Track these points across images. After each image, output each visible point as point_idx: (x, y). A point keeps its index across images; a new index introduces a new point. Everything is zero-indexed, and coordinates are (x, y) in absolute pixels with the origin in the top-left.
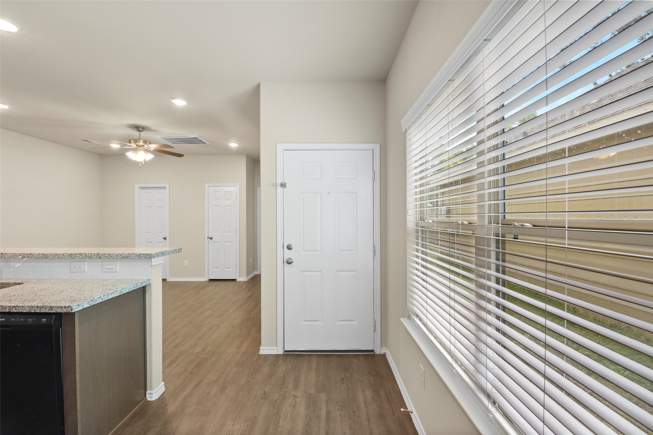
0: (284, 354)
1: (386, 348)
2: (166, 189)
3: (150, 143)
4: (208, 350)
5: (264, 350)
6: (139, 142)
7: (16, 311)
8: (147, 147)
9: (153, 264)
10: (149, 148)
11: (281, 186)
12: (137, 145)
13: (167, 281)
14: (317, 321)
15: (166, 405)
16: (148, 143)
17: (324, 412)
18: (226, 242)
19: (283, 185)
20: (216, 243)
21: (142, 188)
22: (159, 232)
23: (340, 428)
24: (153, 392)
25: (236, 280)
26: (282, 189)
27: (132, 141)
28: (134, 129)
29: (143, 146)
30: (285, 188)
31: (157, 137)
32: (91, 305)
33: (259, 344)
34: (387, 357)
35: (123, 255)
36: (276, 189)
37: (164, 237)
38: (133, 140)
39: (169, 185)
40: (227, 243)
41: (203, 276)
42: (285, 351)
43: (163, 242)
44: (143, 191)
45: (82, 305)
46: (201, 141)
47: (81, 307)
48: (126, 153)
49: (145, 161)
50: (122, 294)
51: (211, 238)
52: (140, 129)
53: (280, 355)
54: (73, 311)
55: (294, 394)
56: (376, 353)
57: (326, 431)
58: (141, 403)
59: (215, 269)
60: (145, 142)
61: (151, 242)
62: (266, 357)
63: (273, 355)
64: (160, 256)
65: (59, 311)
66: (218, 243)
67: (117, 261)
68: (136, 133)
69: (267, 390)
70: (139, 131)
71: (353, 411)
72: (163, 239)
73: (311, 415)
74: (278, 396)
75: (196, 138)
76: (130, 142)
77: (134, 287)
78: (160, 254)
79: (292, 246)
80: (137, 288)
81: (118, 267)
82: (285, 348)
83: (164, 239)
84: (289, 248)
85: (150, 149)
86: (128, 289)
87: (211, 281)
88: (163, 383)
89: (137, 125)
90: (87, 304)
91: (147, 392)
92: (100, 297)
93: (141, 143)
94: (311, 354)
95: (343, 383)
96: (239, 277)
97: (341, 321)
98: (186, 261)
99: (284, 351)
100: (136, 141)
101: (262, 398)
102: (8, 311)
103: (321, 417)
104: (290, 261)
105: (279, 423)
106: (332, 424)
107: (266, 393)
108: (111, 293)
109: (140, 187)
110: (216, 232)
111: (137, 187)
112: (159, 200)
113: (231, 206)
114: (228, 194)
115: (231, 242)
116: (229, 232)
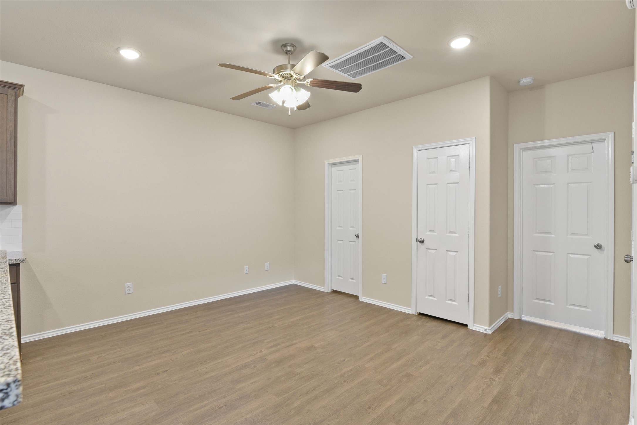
2: (358, 163)
13: (359, 300)
18: (448, 251)
20: (429, 251)
21: (333, 165)
22: (351, 227)
25: (467, 326)
27: (276, 69)
37: (356, 233)
38: (278, 67)
39: (362, 156)
40: (450, 253)
41: (410, 306)
43: (355, 242)
44: (335, 169)
48: (270, 95)
51: (422, 242)
52: (289, 48)
59: (428, 297)
61: (343, 241)
66: (433, 251)
70: (287, 51)
75: (383, 45)
83: (356, 237)
87: (420, 316)
96: (474, 324)
98: (384, 275)
100: (282, 69)
109: (330, 164)
110: (430, 231)
111: (326, 164)
112: (351, 180)
113: (458, 183)
114: (453, 160)
115: (457, 252)
116: (454, 232)
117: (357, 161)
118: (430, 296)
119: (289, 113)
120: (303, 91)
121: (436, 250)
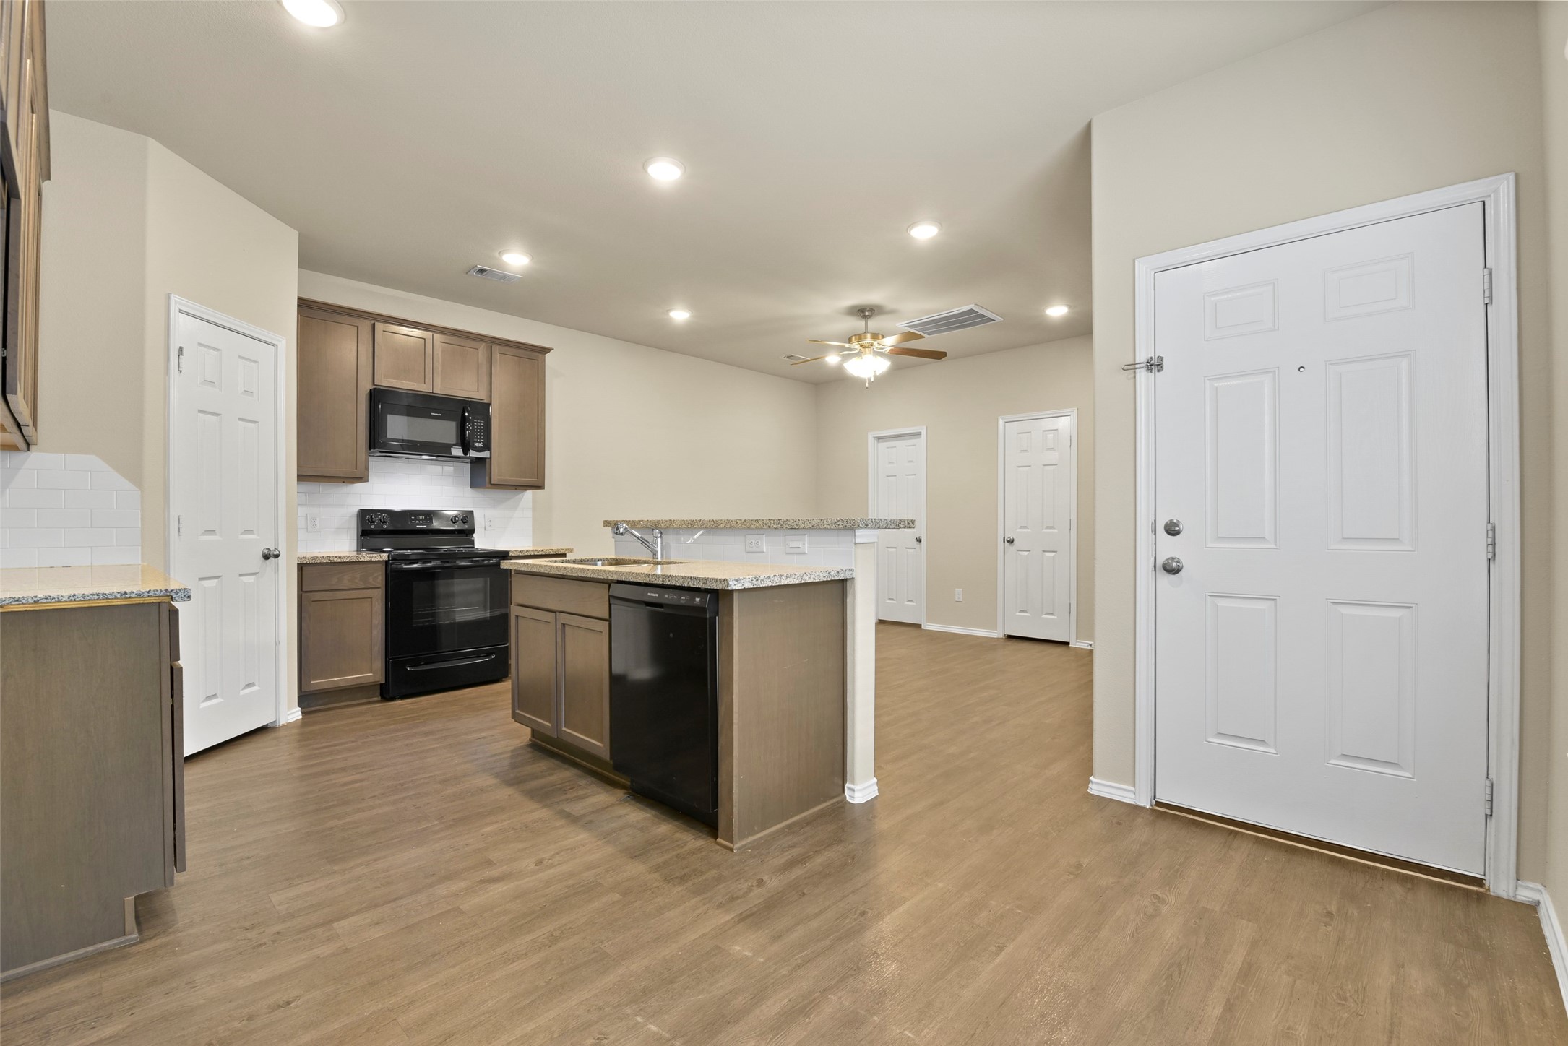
0: (1153, 810)
1: (1539, 887)
2: (920, 438)
3: (883, 337)
4: (972, 755)
5: (1099, 786)
6: (865, 338)
7: (669, 583)
8: (877, 346)
9: (858, 540)
10: (882, 349)
11: (1148, 369)
12: (861, 346)
13: (922, 629)
14: (1261, 742)
15: (874, 817)
16: (880, 337)
17: (1237, 958)
18: (1044, 551)
19: (1154, 365)
20: (1020, 552)
21: (879, 439)
23: (1280, 1012)
24: (856, 788)
25: (1068, 643)
26: (1151, 375)
27: (853, 338)
28: (857, 315)
29: (872, 345)
30: (1158, 371)
31: (897, 324)
32: (755, 586)
33: (1090, 772)
34: (1542, 913)
35: (813, 523)
36: (1135, 377)
37: (917, 536)
38: (855, 335)
39: (927, 427)
40: (1047, 554)
41: (995, 627)
42: (1158, 804)
43: (915, 548)
44: (882, 445)
45: (742, 581)
46: (982, 316)
47: (740, 585)
49: (876, 377)
50: (803, 582)
51: (1011, 542)
52: (867, 314)
53: (1142, 808)
54: (730, 588)
55: (1158, 893)
56: (1492, 893)
57: (1228, 1000)
58: (835, 800)
59: (1018, 614)
60: (875, 336)
61: (895, 548)
62: (1103, 803)
63: (1126, 803)
64: (870, 526)
65: (714, 586)
66: (1026, 553)
67: (805, 535)
68: (858, 324)
69: (1085, 862)
70: (865, 317)
71: (1338, 994)
72: (915, 541)
73: (1192, 951)
74: (1112, 883)
75: (972, 311)
76: (850, 341)
77: (824, 577)
78: (870, 522)
79: (1181, 526)
80: (829, 579)
81: (806, 545)
82: (1157, 796)
83: (918, 541)
84: (1172, 530)
85: (883, 351)
86: (813, 576)
87: (1009, 639)
88: (875, 780)
89: (861, 306)
90: (749, 582)
91: (847, 785)
92: (769, 577)
93: (868, 340)
94: (1238, 832)
95: (1327, 924)
96: (1076, 639)
97: (1345, 756)
98: (959, 590)
99: (1154, 803)
100: (860, 337)
101: (1070, 873)
102: (661, 583)
103: (1223, 967)
104: (1174, 564)
105: (1099, 932)
106: (1253, 993)
107: (1082, 866)
108: (785, 574)
109: (875, 438)
110: (1022, 527)
111: (870, 437)
112: (909, 461)
113: (1056, 465)
114: (1050, 435)
115: (1056, 552)
116: (1052, 527)
117: (919, 434)
118: (1021, 611)
119: (867, 384)
120: (880, 359)
121: (1029, 551)
